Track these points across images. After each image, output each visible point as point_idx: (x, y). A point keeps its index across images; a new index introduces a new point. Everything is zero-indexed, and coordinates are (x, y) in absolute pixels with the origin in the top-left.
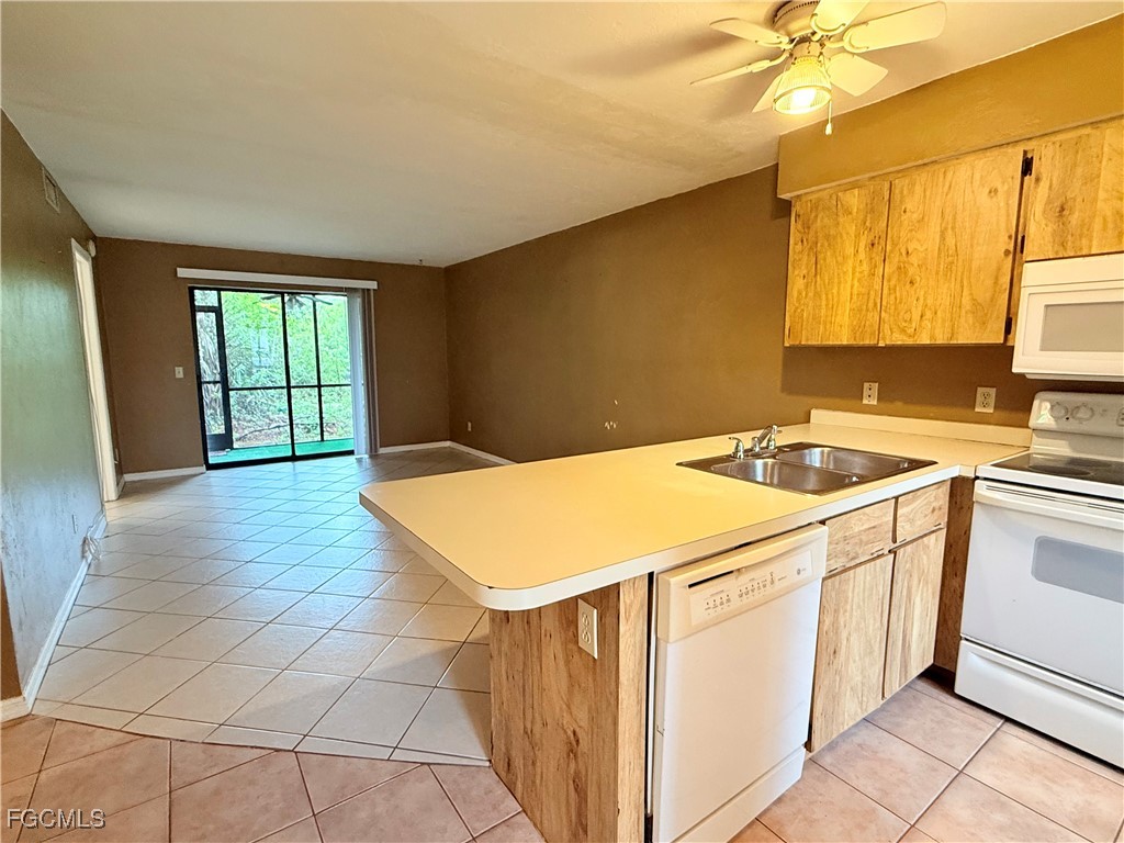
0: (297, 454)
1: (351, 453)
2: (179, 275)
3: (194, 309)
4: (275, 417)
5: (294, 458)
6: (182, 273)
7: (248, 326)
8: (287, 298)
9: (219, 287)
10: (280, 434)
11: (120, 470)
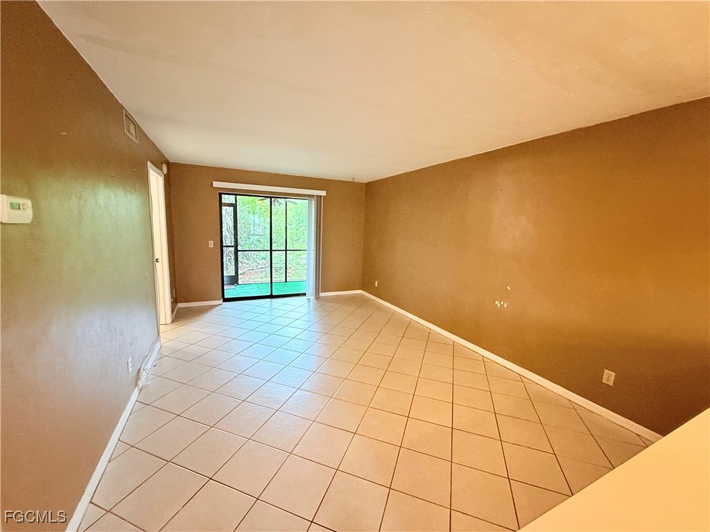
0: (274, 294)
1: (305, 294)
2: (214, 186)
3: (221, 204)
4: (260, 262)
5: (271, 297)
6: (216, 184)
7: (249, 212)
8: (273, 199)
9: (236, 193)
10: (262, 272)
11: (175, 300)
